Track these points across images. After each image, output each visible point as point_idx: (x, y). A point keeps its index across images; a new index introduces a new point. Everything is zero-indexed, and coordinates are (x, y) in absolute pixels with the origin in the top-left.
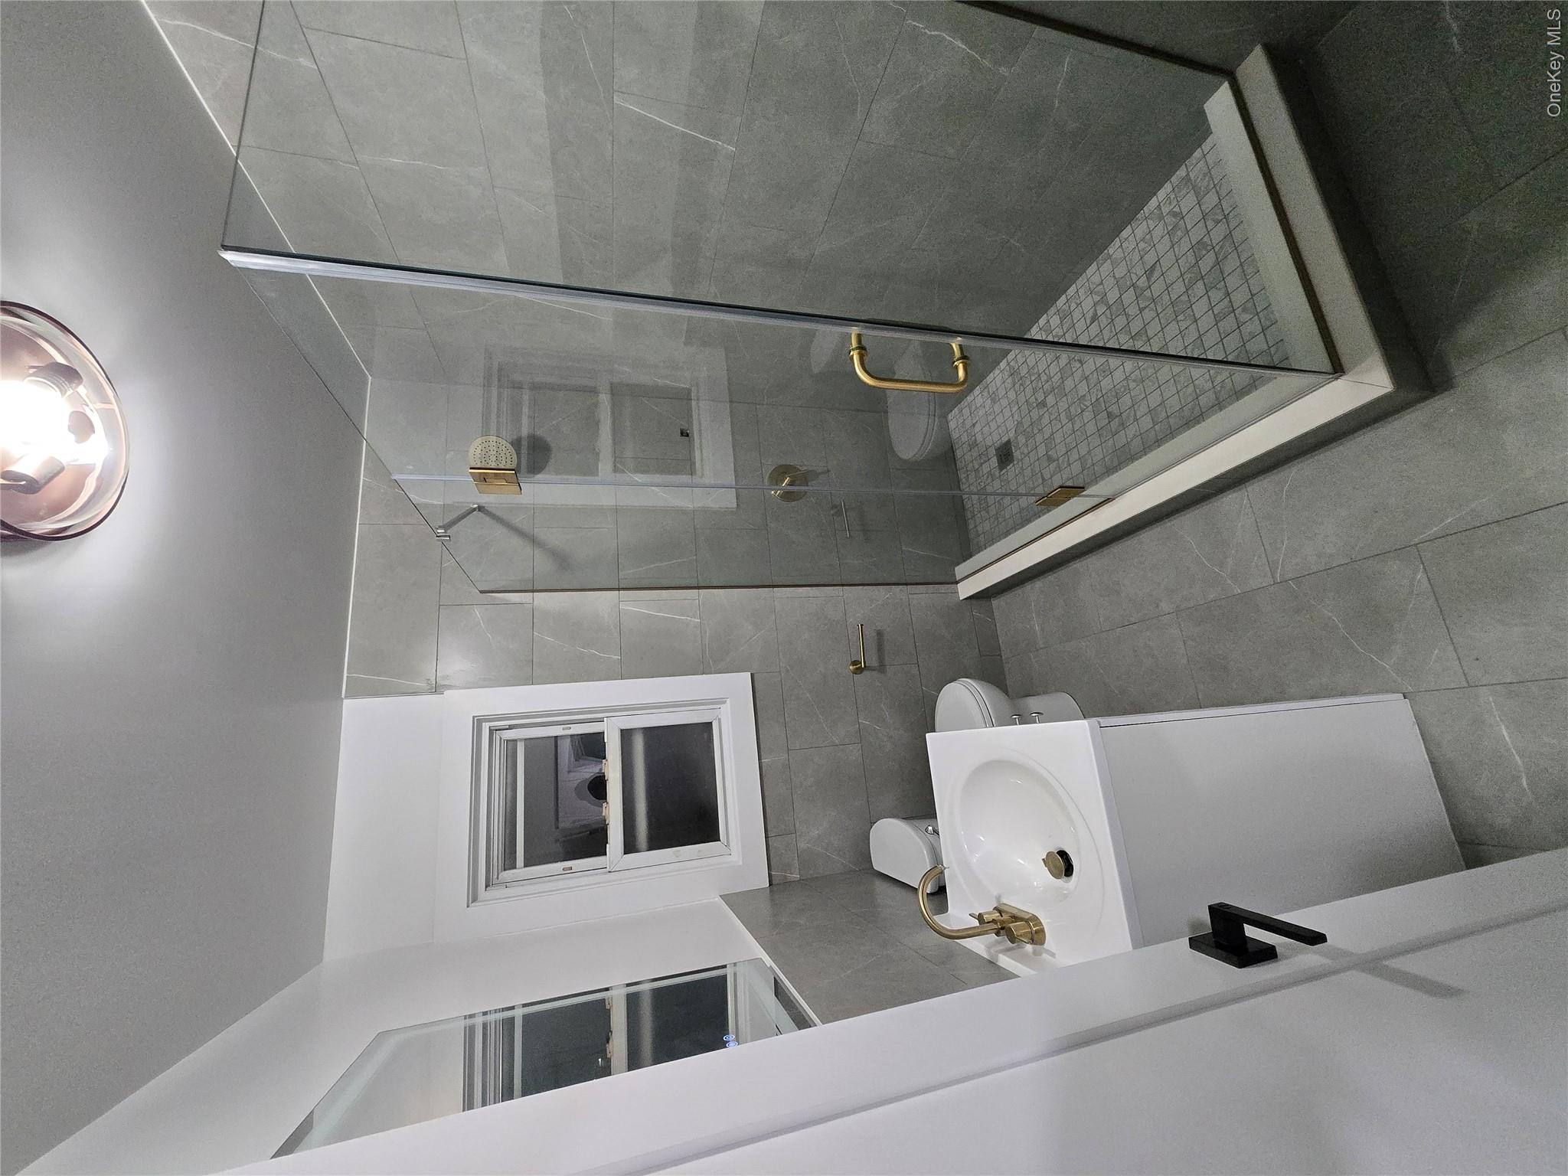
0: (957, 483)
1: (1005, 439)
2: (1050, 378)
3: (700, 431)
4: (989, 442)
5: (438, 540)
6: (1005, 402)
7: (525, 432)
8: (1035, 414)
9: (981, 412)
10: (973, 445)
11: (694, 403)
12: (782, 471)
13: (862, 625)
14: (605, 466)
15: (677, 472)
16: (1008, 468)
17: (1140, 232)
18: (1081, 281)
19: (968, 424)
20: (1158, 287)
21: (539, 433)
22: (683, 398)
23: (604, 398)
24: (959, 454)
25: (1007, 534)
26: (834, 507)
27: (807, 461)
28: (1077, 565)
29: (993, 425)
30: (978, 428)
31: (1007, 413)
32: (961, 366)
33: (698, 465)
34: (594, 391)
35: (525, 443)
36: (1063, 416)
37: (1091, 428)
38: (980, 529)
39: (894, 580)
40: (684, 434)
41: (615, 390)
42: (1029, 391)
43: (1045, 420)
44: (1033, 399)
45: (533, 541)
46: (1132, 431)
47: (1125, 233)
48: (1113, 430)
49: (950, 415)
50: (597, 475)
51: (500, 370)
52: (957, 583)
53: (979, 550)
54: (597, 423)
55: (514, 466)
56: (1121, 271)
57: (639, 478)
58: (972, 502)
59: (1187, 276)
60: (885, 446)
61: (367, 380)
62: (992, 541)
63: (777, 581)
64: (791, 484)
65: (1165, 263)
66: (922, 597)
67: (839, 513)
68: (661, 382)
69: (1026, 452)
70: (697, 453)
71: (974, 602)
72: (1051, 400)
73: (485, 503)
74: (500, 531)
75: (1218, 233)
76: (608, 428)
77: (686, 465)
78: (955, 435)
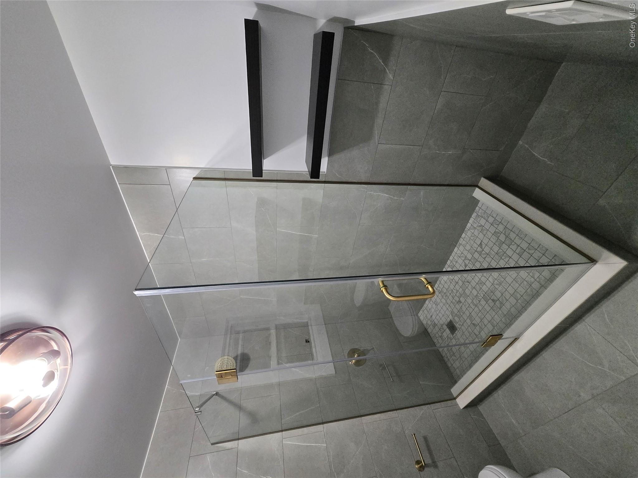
0: (434, 344)
1: (449, 320)
2: (457, 291)
3: (314, 339)
4: (441, 322)
5: (195, 415)
6: (441, 304)
7: (239, 352)
8: (458, 307)
9: (433, 310)
10: (435, 325)
11: (310, 327)
12: (352, 352)
13: (414, 434)
14: (274, 363)
15: (306, 360)
16: (456, 333)
17: (469, 234)
18: (453, 254)
19: (429, 317)
20: (487, 250)
21: (246, 351)
22: (305, 326)
23: (273, 332)
24: (429, 330)
25: (470, 366)
26: (381, 365)
27: (364, 345)
28: (516, 378)
29: (441, 316)
30: (434, 317)
31: (444, 308)
32: (429, 286)
33: (315, 354)
34: (268, 329)
35: (239, 358)
36: (471, 305)
37: (488, 308)
38: (454, 365)
39: (422, 403)
40: (307, 341)
41: (277, 328)
42: (450, 297)
43: (464, 309)
44: (454, 301)
45: (239, 407)
46: (508, 305)
47: (463, 235)
48: (499, 306)
49: (419, 314)
50: (271, 368)
51: (231, 327)
52: (455, 399)
53: (459, 377)
54: (270, 343)
55: (234, 367)
56: (468, 247)
57: (288, 365)
58: (444, 352)
59: (497, 243)
60: (396, 332)
61: (179, 340)
62: (464, 372)
63: (362, 412)
64: (358, 356)
65: (485, 241)
66: (439, 410)
67: (384, 368)
68: (296, 321)
69: (461, 324)
70: (314, 350)
71: (469, 409)
72: (462, 299)
73: (219, 391)
74: (225, 404)
75: (501, 228)
76: (275, 345)
77: (310, 356)
78: (424, 322)
